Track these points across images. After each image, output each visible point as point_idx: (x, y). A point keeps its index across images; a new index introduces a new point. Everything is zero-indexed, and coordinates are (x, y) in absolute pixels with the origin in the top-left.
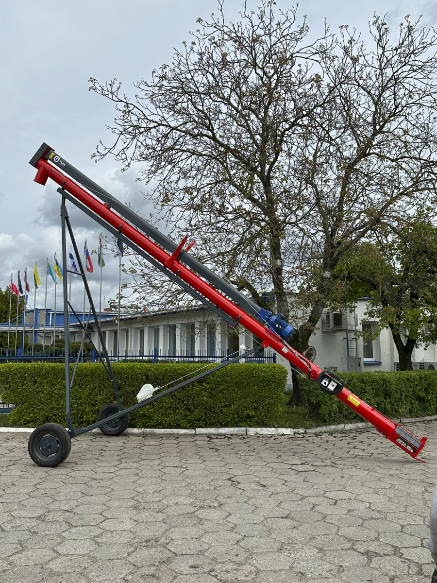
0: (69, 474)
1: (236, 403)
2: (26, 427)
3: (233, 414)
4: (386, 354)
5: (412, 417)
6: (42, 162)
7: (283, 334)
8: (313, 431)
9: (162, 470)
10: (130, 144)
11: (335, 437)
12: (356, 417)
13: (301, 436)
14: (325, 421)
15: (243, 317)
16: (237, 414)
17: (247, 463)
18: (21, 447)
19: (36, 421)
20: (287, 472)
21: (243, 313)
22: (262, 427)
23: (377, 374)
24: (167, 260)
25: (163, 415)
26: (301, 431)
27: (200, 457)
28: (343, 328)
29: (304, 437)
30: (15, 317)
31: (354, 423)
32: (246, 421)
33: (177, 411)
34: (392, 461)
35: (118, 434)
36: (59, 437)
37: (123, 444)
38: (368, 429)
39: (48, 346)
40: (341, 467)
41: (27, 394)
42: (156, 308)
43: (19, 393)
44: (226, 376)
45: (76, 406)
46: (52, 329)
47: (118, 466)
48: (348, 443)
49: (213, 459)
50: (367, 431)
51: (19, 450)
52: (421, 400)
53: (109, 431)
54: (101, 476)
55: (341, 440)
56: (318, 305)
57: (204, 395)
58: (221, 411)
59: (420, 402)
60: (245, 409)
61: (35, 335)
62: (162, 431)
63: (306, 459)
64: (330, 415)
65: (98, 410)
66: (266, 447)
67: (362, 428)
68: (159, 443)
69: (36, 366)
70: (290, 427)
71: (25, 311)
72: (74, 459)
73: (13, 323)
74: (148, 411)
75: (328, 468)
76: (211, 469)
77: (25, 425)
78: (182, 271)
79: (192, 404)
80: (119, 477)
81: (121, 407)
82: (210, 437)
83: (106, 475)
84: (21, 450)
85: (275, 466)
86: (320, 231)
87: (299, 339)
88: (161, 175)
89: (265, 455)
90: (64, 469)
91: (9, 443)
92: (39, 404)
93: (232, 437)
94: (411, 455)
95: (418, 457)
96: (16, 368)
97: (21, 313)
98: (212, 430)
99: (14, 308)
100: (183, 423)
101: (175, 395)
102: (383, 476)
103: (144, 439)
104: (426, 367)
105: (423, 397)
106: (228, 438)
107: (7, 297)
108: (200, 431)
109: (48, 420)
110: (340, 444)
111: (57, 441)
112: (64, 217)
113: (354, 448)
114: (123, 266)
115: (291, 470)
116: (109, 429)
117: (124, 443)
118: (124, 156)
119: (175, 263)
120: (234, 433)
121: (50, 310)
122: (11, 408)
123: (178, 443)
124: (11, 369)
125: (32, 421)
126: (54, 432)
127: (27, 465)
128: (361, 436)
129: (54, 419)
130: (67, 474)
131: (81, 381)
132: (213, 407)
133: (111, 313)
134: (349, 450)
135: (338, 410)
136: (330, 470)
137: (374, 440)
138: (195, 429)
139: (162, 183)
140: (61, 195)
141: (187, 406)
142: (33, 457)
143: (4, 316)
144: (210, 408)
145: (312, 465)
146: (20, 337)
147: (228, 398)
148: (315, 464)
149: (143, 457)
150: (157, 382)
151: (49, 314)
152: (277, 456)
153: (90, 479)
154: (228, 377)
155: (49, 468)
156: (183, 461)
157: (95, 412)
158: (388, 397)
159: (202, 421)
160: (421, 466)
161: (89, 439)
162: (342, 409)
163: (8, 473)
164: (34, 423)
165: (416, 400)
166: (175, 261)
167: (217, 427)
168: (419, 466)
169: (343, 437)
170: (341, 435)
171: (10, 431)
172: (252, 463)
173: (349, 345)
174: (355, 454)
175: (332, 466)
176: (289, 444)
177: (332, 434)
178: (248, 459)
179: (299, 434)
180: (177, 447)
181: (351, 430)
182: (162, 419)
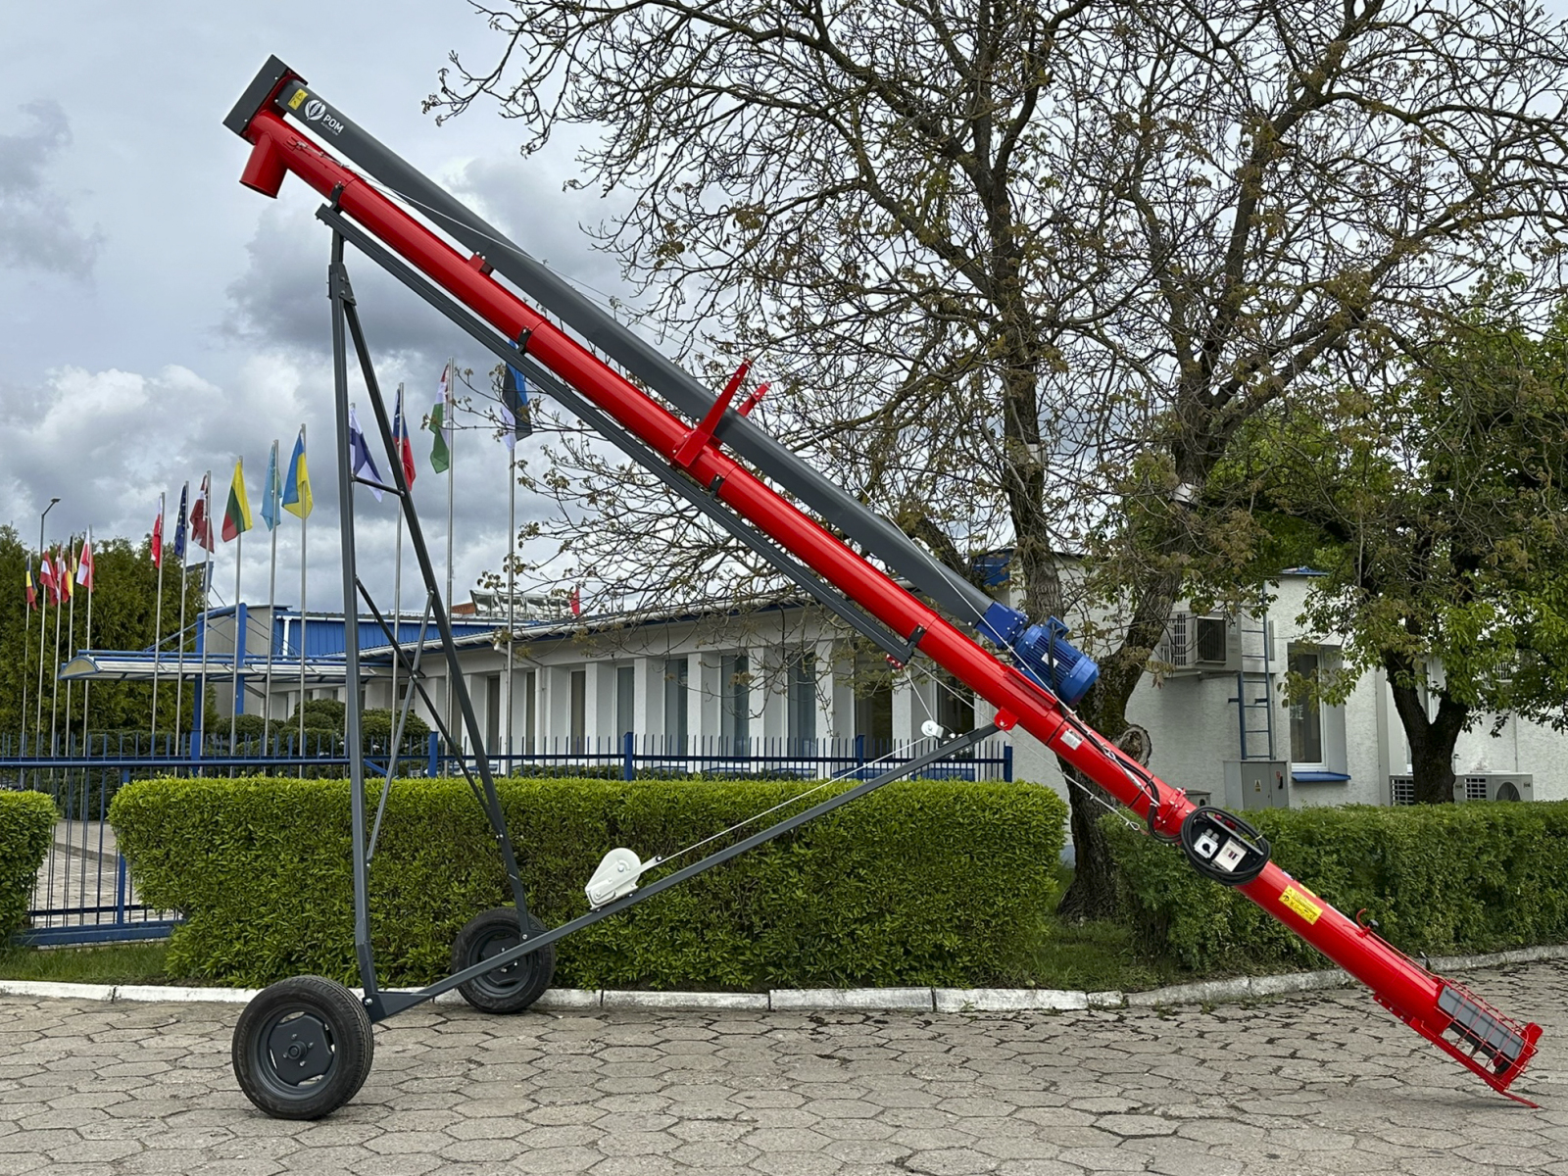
0: (371, 1144)
1: (901, 909)
2: (221, 986)
3: (891, 944)
4: (1363, 749)
5: (1463, 952)
6: (266, 121)
7: (1064, 685)
8: (1151, 998)
9: (672, 1130)
10: (549, 65)
11: (1223, 1020)
12: (1288, 953)
13: (1112, 1017)
14: (1189, 969)
15: (932, 630)
16: (904, 944)
17: (948, 1107)
18: (207, 1050)
19: (252, 964)
20: (1085, 1138)
21: (931, 618)
22: (983, 986)
23: (1353, 814)
24: (679, 441)
25: (662, 948)
26: (1112, 998)
27: (794, 1085)
28: (1227, 668)
29: (1121, 1019)
30: (171, 633)
31: (1281, 973)
32: (932, 967)
33: (709, 935)
34: (1425, 1101)
35: (517, 1009)
36: (335, 1021)
37: (538, 1042)
38: (1326, 994)
39: (280, 725)
40: (1262, 1120)
41: (222, 878)
42: (630, 604)
43: (196, 876)
44: (868, 823)
45: (381, 917)
46: (296, 669)
47: (528, 1116)
48: (1271, 1041)
49: (835, 1093)
50: (1324, 1000)
51: (199, 1062)
52: (1492, 896)
53: (491, 999)
54: (476, 1151)
55: (1246, 1029)
56: (1157, 589)
57: (795, 885)
58: (852, 934)
59: (1489, 905)
60: (928, 927)
61: (240, 691)
62: (661, 998)
63: (1141, 1095)
64: (1203, 947)
65: (453, 931)
66: (1004, 1052)
67: (1307, 991)
68: (653, 1040)
69: (252, 789)
70: (1074, 987)
71: (206, 613)
72: (383, 1091)
73: (170, 647)
74: (615, 935)
75: (1220, 1124)
76: (834, 1128)
77: (218, 977)
78: (730, 479)
79: (756, 913)
80: (533, 1156)
81: (529, 919)
82: (817, 1018)
83: (492, 1148)
84: (206, 1063)
85: (1045, 1116)
86: (1164, 351)
87: (1097, 703)
88: (645, 170)
89: (1005, 1078)
90: (353, 1127)
91: (167, 1038)
92: (262, 909)
93: (887, 1018)
94: (1490, 1082)
95: (1512, 1088)
96: (187, 795)
97: (193, 617)
98: (823, 997)
99: (171, 602)
100: (727, 974)
101: (701, 882)
102: (1405, 1152)
103: (602, 1024)
104: (1492, 791)
105: (1500, 887)
106: (877, 1022)
107: (147, 568)
108: (784, 1000)
109: (291, 963)
110: (1242, 1043)
111: (329, 1034)
112: (340, 303)
113: (1293, 1056)
114: (522, 467)
115: (1097, 1132)
116: (492, 992)
117: (539, 1037)
118: (530, 106)
119: (704, 452)
120: (892, 1006)
121: (285, 608)
122: (171, 924)
123: (715, 1038)
124: (169, 797)
125: (241, 966)
126: (320, 1005)
127: (228, 1111)
128: (1308, 1017)
129: (312, 960)
130: (361, 1145)
131: (397, 838)
132: (826, 921)
133: (474, 619)
134: (1277, 1062)
135: (1228, 932)
136: (1227, 1131)
137: (1354, 1030)
138: (766, 991)
139: (647, 199)
140: (331, 230)
141: (740, 917)
142: (248, 1086)
143: (139, 628)
144: (817, 925)
145: (1165, 1116)
146: (191, 694)
147: (875, 892)
148: (1173, 1111)
149: (606, 1085)
150: (643, 841)
151: (282, 621)
152: (1044, 1085)
153: (440, 1163)
154: (875, 825)
155: (301, 1123)
156: (740, 1098)
157: (440, 937)
158: (1387, 891)
159: (788, 966)
160: (1522, 1119)
161: (427, 1023)
162: (1244, 929)
163: (168, 1141)
164: (247, 974)
165: (1478, 898)
166: (705, 448)
167: (837, 987)
168: (1518, 1118)
169: (1248, 1019)
170: (1241, 1014)
171: (167, 997)
172: (966, 1106)
173: (1247, 721)
174: (1300, 1077)
175: (1232, 1120)
176: (1078, 1043)
177: (1213, 1009)
178: (952, 1093)
179: (1106, 1009)
180: (714, 1053)
181: (1272, 995)
182: (660, 959)
